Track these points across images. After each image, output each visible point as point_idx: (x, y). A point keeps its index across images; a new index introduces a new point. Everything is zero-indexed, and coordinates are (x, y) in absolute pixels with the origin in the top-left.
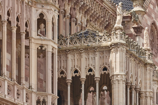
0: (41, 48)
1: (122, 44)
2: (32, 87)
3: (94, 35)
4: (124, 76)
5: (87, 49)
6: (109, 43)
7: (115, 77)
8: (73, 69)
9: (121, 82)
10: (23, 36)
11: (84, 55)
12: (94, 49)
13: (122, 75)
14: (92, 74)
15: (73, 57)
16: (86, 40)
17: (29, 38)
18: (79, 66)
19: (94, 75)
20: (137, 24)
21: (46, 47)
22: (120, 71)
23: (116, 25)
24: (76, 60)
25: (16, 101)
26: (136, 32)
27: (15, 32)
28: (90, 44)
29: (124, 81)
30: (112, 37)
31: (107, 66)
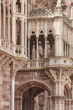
0: (18, 20)
1: (61, 17)
2: (14, 42)
3: (44, 11)
4: (62, 36)
5: (40, 20)
6: (53, 16)
7: (56, 36)
8: (32, 31)
9: (60, 39)
10: (9, 12)
11: (38, 23)
12: (44, 20)
13: (61, 35)
14: (43, 34)
15: (31, 24)
16: (39, 14)
17: (11, 14)
18: (35, 29)
19: (44, 35)
20: (64, 4)
21: (21, 19)
22: (60, 33)
23: (57, 6)
24: (33, 26)
25: (6, 50)
26: (63, 9)
27: (5, 10)
28: (41, 17)
29: (62, 39)
30: (55, 13)
31: (52, 30)
